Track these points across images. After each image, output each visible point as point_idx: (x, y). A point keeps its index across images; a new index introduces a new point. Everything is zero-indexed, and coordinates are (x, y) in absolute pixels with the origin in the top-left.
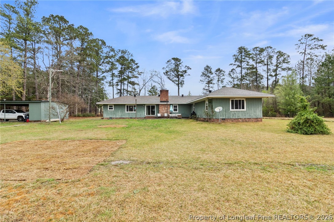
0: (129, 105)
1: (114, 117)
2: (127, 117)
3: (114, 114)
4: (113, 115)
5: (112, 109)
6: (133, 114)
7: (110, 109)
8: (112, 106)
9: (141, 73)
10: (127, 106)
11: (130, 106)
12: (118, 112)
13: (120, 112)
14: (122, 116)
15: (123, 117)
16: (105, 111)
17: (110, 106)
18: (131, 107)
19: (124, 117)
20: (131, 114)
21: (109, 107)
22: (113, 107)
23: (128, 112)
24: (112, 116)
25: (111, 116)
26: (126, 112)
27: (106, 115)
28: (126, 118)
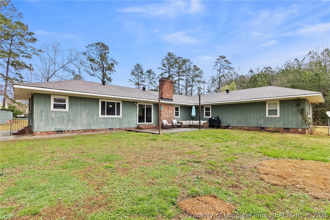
0: (106, 101)
1: (70, 128)
2: (103, 126)
3: (69, 120)
4: (68, 124)
5: (64, 107)
6: (114, 121)
7: (55, 106)
8: (64, 101)
9: (39, 51)
10: (103, 103)
11: (109, 103)
12: (81, 116)
13: (84, 116)
14: (89, 125)
15: (92, 128)
16: (42, 111)
17: (55, 100)
18: (111, 106)
19: (95, 128)
20: (111, 121)
21: (52, 102)
22: (67, 103)
23: (103, 116)
24: (63, 128)
25: (59, 127)
26: (100, 116)
27: (43, 123)
28: (100, 130)
